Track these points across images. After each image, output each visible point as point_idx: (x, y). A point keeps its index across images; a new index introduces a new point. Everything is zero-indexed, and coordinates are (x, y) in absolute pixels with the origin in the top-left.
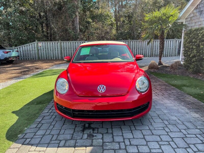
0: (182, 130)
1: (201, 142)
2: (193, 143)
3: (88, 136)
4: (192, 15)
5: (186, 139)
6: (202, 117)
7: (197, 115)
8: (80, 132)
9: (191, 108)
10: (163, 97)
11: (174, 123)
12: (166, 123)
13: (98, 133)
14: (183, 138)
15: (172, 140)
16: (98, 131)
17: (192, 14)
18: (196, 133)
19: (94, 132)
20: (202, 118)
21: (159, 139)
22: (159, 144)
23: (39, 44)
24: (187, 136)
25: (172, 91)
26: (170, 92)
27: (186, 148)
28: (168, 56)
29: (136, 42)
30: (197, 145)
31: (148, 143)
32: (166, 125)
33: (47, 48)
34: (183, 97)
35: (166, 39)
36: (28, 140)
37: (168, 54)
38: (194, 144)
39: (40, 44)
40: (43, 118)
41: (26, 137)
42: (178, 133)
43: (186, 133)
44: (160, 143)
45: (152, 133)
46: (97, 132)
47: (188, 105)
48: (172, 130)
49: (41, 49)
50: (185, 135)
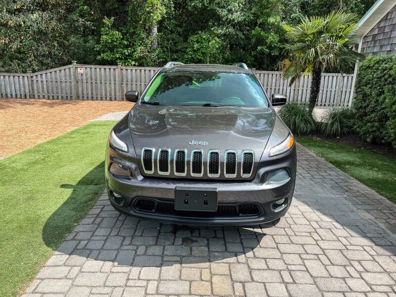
0: (340, 238)
1: (370, 258)
2: (357, 259)
3: (183, 241)
4: (376, 32)
5: (345, 253)
6: (376, 218)
7: (368, 216)
8: (169, 234)
9: (360, 203)
10: (312, 182)
11: (328, 227)
12: (316, 226)
13: (200, 236)
14: (341, 251)
15: (324, 252)
16: (200, 233)
17: (377, 30)
18: (363, 245)
19: (194, 234)
20: (375, 221)
21: (301, 250)
22: (301, 258)
23: (79, 69)
24: (349, 247)
25: (329, 173)
26: (325, 174)
27: (345, 266)
28: (325, 105)
29: (266, 76)
30: (363, 263)
31: (284, 255)
32: (315, 229)
33: (93, 78)
34: (346, 184)
35: (324, 72)
36: (83, 243)
37: (326, 102)
38: (359, 261)
39: (81, 70)
40: (103, 208)
41: (78, 237)
42: (334, 243)
43: (348, 243)
44: (304, 256)
45: (291, 241)
46: (197, 235)
47: (354, 198)
48: (323, 238)
49: (82, 80)
50: (345, 246)
